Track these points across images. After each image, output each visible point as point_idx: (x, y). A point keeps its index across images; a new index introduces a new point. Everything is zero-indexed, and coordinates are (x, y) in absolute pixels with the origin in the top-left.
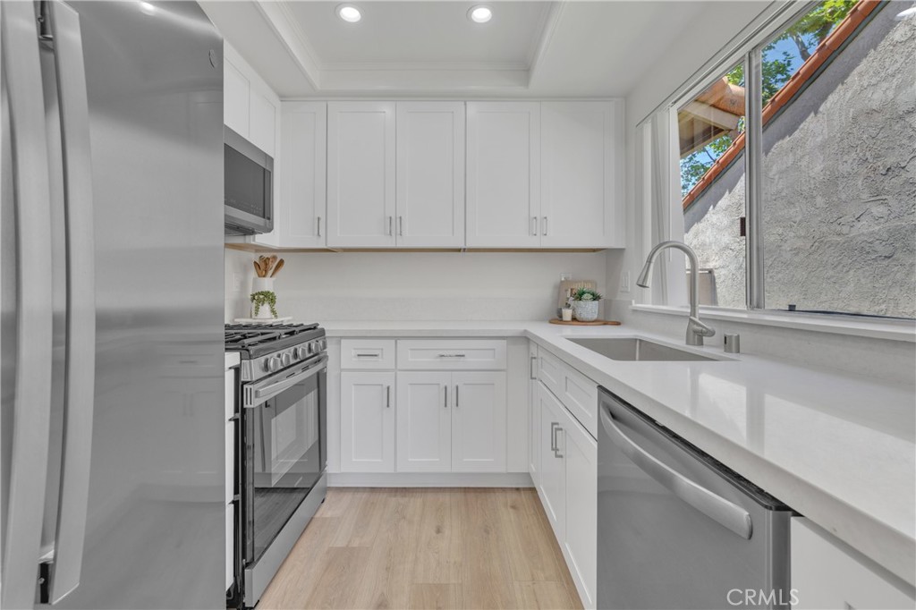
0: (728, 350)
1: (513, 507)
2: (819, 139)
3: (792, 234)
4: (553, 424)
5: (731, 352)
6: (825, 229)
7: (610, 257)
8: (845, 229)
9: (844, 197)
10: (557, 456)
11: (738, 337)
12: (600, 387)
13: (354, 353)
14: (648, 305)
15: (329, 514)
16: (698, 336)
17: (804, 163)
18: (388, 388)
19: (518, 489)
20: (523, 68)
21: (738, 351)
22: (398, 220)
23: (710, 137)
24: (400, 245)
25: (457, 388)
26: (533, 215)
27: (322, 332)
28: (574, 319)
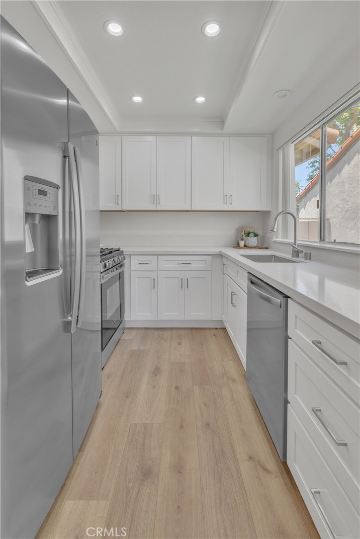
0: (306, 258)
1: (214, 335)
4: (232, 292)
5: (307, 259)
7: (264, 215)
10: (233, 306)
11: (310, 253)
12: (249, 272)
13: (137, 262)
14: (280, 239)
15: (127, 338)
16: (296, 253)
18: (154, 279)
19: (216, 328)
20: (221, 121)
21: (310, 259)
22: (158, 197)
23: (310, 157)
24: (158, 209)
25: (187, 279)
26: (225, 194)
27: (122, 251)
28: (245, 246)
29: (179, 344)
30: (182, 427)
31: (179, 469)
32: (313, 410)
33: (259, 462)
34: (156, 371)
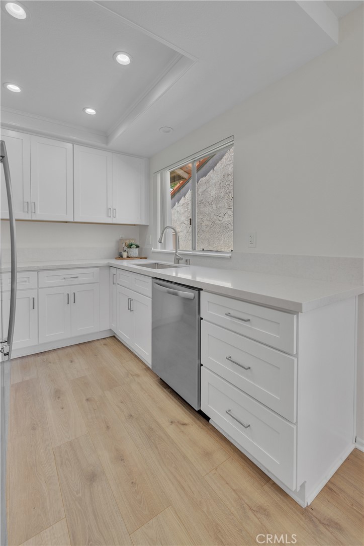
0: (186, 264)
1: (105, 345)
2: (214, 181)
3: (205, 219)
4: (128, 299)
6: (215, 218)
7: (141, 228)
8: (221, 219)
9: (221, 206)
10: (131, 311)
11: (189, 260)
12: (153, 277)
14: (159, 250)
16: (178, 260)
17: (209, 190)
18: (34, 299)
19: (104, 338)
21: (189, 264)
22: (33, 204)
24: (34, 219)
25: (74, 294)
26: (109, 208)
28: (128, 257)
29: (72, 362)
30: (108, 427)
31: (120, 458)
32: (227, 358)
33: (178, 422)
34: (58, 394)
